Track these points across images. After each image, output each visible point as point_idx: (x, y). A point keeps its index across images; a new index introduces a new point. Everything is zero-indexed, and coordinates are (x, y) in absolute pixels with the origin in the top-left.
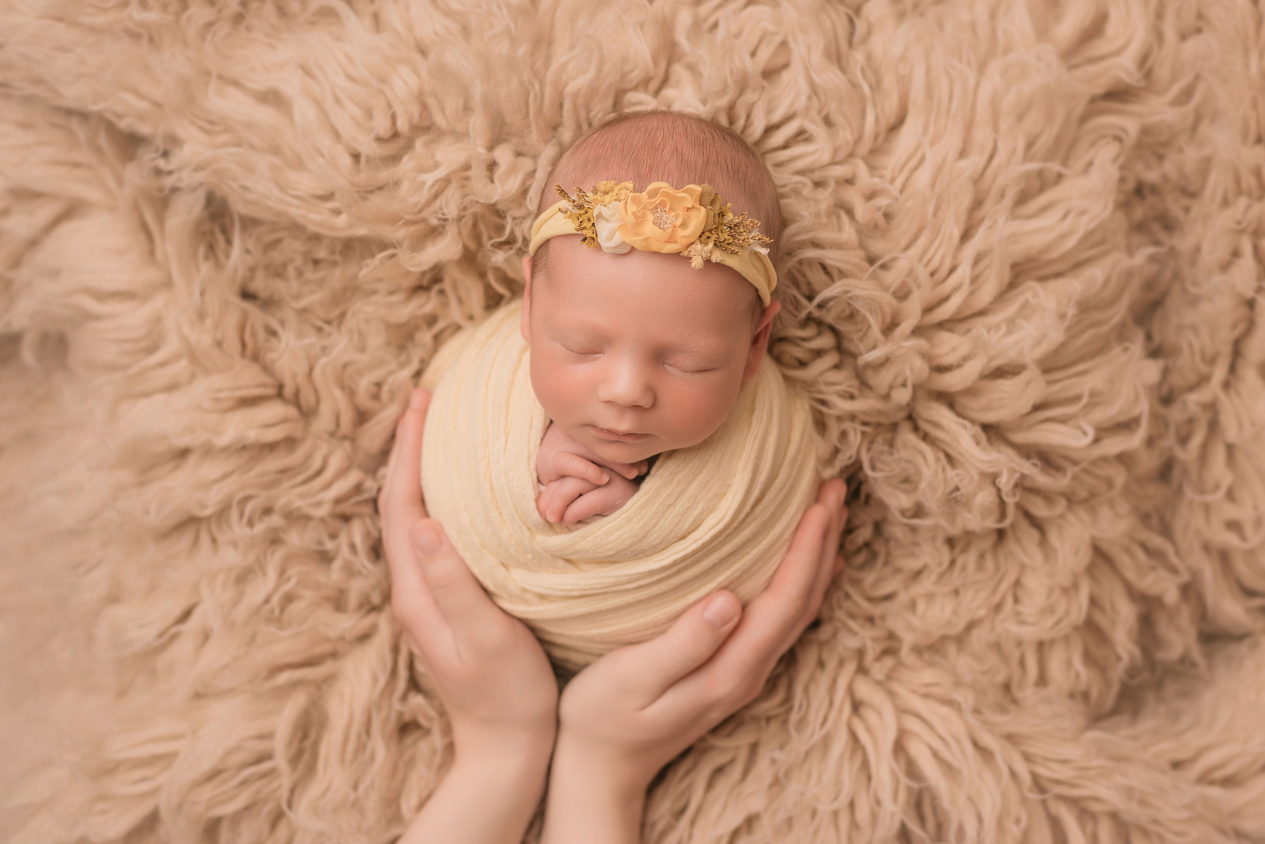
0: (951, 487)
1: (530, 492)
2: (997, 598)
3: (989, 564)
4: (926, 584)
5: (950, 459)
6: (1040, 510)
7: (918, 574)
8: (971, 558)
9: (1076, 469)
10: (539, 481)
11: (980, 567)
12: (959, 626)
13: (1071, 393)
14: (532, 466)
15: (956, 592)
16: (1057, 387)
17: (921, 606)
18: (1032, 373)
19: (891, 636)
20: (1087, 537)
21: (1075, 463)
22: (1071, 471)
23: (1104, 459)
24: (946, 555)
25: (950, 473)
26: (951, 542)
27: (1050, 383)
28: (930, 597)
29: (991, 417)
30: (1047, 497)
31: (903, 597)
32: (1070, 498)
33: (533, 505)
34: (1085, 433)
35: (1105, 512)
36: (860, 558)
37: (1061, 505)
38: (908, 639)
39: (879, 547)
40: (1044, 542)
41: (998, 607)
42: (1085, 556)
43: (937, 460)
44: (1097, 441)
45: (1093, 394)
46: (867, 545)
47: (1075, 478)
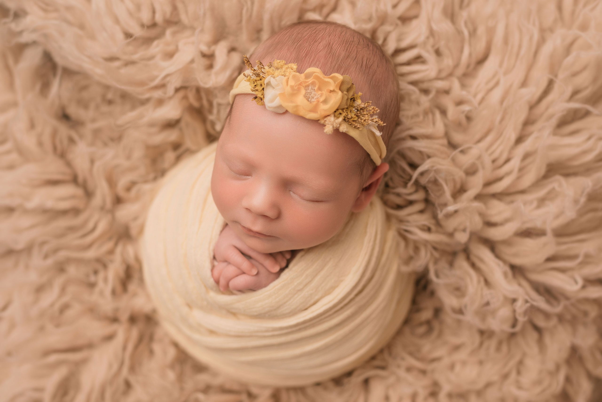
0: (485, 300)
1: (207, 265)
2: (506, 370)
3: (504, 348)
4: (462, 355)
5: (487, 282)
6: (541, 322)
7: (457, 348)
8: (493, 343)
9: (567, 303)
10: (214, 258)
11: (498, 349)
12: (480, 385)
13: (572, 253)
14: (212, 248)
15: (481, 363)
16: (564, 247)
17: (458, 368)
18: (549, 238)
19: (436, 384)
20: (568, 344)
21: (567, 298)
22: (563, 303)
23: (587, 300)
24: (477, 339)
25: (486, 291)
26: (482, 333)
27: (559, 244)
28: (464, 363)
29: (517, 261)
30: (547, 316)
31: (446, 361)
32: (561, 318)
33: (209, 273)
34: (576, 282)
35: (581, 330)
36: (422, 330)
37: (554, 321)
38: (446, 388)
39: (436, 324)
40: (540, 341)
41: (506, 376)
42: (565, 354)
43: (479, 282)
44: (584, 287)
45: (587, 256)
46: (428, 323)
47: (566, 307)
